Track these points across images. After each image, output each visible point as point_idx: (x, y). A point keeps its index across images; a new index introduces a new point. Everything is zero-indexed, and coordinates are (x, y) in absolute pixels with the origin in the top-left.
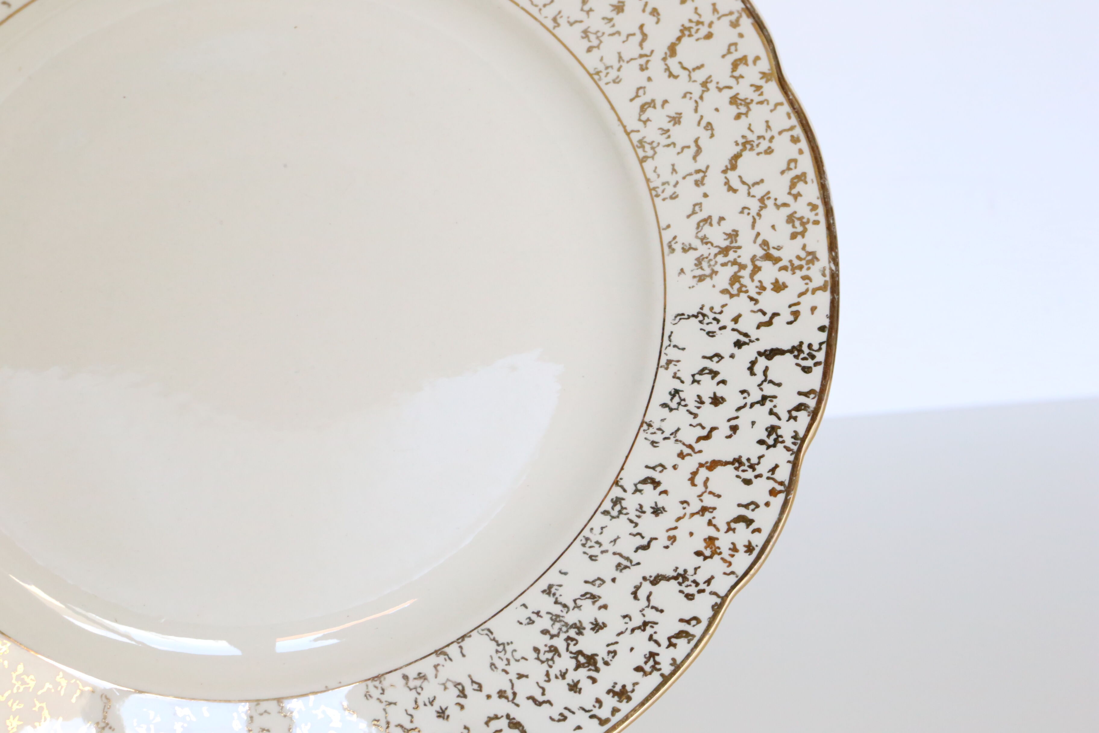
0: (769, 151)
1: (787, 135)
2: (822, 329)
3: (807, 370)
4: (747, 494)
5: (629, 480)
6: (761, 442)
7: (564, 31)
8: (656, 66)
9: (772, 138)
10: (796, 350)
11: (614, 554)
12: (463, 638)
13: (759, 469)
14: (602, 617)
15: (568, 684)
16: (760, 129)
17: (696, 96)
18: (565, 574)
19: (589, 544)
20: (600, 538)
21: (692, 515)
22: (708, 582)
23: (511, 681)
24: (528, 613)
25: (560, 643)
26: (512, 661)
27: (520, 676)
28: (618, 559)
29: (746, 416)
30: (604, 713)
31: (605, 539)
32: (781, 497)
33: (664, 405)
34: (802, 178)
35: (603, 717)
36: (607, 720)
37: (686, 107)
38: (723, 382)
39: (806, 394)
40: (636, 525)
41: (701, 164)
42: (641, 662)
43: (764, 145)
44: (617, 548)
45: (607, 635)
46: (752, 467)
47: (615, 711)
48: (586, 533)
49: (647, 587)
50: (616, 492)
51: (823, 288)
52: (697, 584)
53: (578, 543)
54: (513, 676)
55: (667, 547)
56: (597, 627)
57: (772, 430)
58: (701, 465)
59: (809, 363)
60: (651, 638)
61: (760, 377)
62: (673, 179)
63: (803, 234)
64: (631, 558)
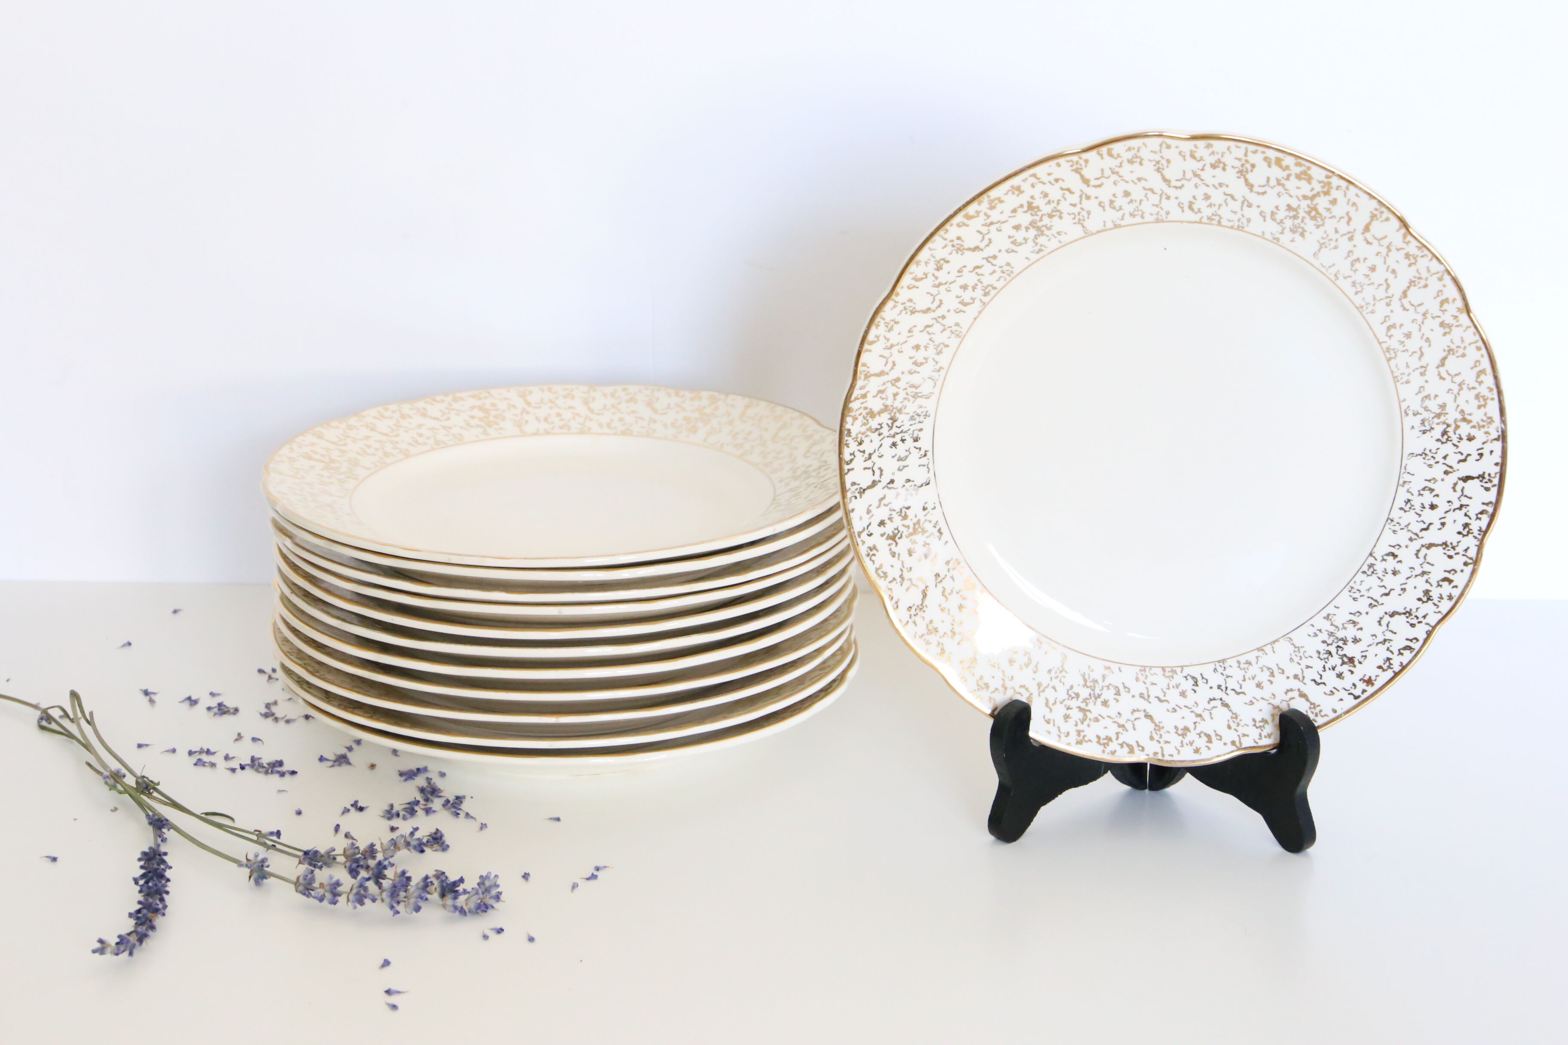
0: (1463, 355)
1: (1474, 346)
2: (1496, 464)
3: (1487, 489)
4: (1450, 564)
5: (1378, 554)
6: (1459, 533)
7: (1341, 282)
8: (1396, 304)
9: (1465, 348)
10: (1481, 477)
11: (1368, 597)
12: (1274, 642)
13: (1458, 550)
14: (1359, 634)
15: (1337, 674)
16: (1458, 342)
17: (1419, 322)
18: (1338, 608)
19: (1353, 591)
20: (1360, 588)
21: (1416, 576)
22: (1424, 617)
23: (1302, 669)
24: (1314, 630)
25: (1333, 649)
26: (1303, 658)
27: (1308, 667)
28: (1371, 601)
29: (1450, 517)
30: (1357, 692)
31: (1363, 588)
32: (1471, 567)
33: (1401, 509)
34: (1483, 372)
35: (1357, 695)
36: (1359, 697)
37: (1414, 328)
38: (1437, 495)
39: (1487, 504)
40: (1382, 580)
41: (1423, 363)
42: (1381, 663)
43: (1461, 351)
44: (1371, 594)
45: (1361, 646)
46: (1453, 548)
47: (1364, 691)
48: (1352, 584)
49: (1387, 618)
50: (1371, 560)
51: (1497, 439)
52: (1417, 618)
53: (1347, 590)
54: (1303, 667)
55: (1400, 595)
56: (1356, 641)
57: (1466, 525)
58: (1423, 546)
59: (1489, 485)
60: (1388, 649)
61: (1459, 493)
62: (1407, 371)
63: (1484, 406)
64: (1378, 600)
